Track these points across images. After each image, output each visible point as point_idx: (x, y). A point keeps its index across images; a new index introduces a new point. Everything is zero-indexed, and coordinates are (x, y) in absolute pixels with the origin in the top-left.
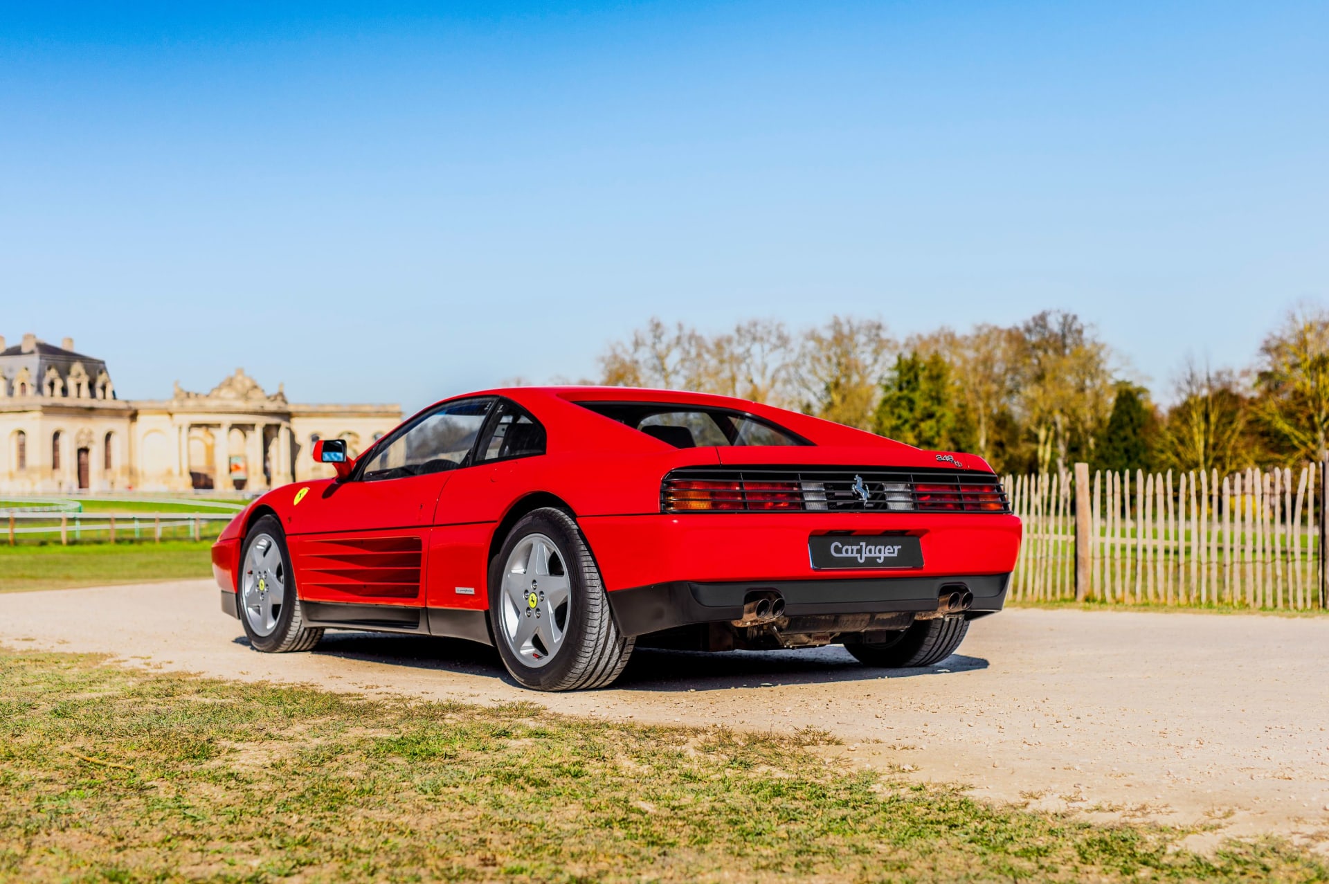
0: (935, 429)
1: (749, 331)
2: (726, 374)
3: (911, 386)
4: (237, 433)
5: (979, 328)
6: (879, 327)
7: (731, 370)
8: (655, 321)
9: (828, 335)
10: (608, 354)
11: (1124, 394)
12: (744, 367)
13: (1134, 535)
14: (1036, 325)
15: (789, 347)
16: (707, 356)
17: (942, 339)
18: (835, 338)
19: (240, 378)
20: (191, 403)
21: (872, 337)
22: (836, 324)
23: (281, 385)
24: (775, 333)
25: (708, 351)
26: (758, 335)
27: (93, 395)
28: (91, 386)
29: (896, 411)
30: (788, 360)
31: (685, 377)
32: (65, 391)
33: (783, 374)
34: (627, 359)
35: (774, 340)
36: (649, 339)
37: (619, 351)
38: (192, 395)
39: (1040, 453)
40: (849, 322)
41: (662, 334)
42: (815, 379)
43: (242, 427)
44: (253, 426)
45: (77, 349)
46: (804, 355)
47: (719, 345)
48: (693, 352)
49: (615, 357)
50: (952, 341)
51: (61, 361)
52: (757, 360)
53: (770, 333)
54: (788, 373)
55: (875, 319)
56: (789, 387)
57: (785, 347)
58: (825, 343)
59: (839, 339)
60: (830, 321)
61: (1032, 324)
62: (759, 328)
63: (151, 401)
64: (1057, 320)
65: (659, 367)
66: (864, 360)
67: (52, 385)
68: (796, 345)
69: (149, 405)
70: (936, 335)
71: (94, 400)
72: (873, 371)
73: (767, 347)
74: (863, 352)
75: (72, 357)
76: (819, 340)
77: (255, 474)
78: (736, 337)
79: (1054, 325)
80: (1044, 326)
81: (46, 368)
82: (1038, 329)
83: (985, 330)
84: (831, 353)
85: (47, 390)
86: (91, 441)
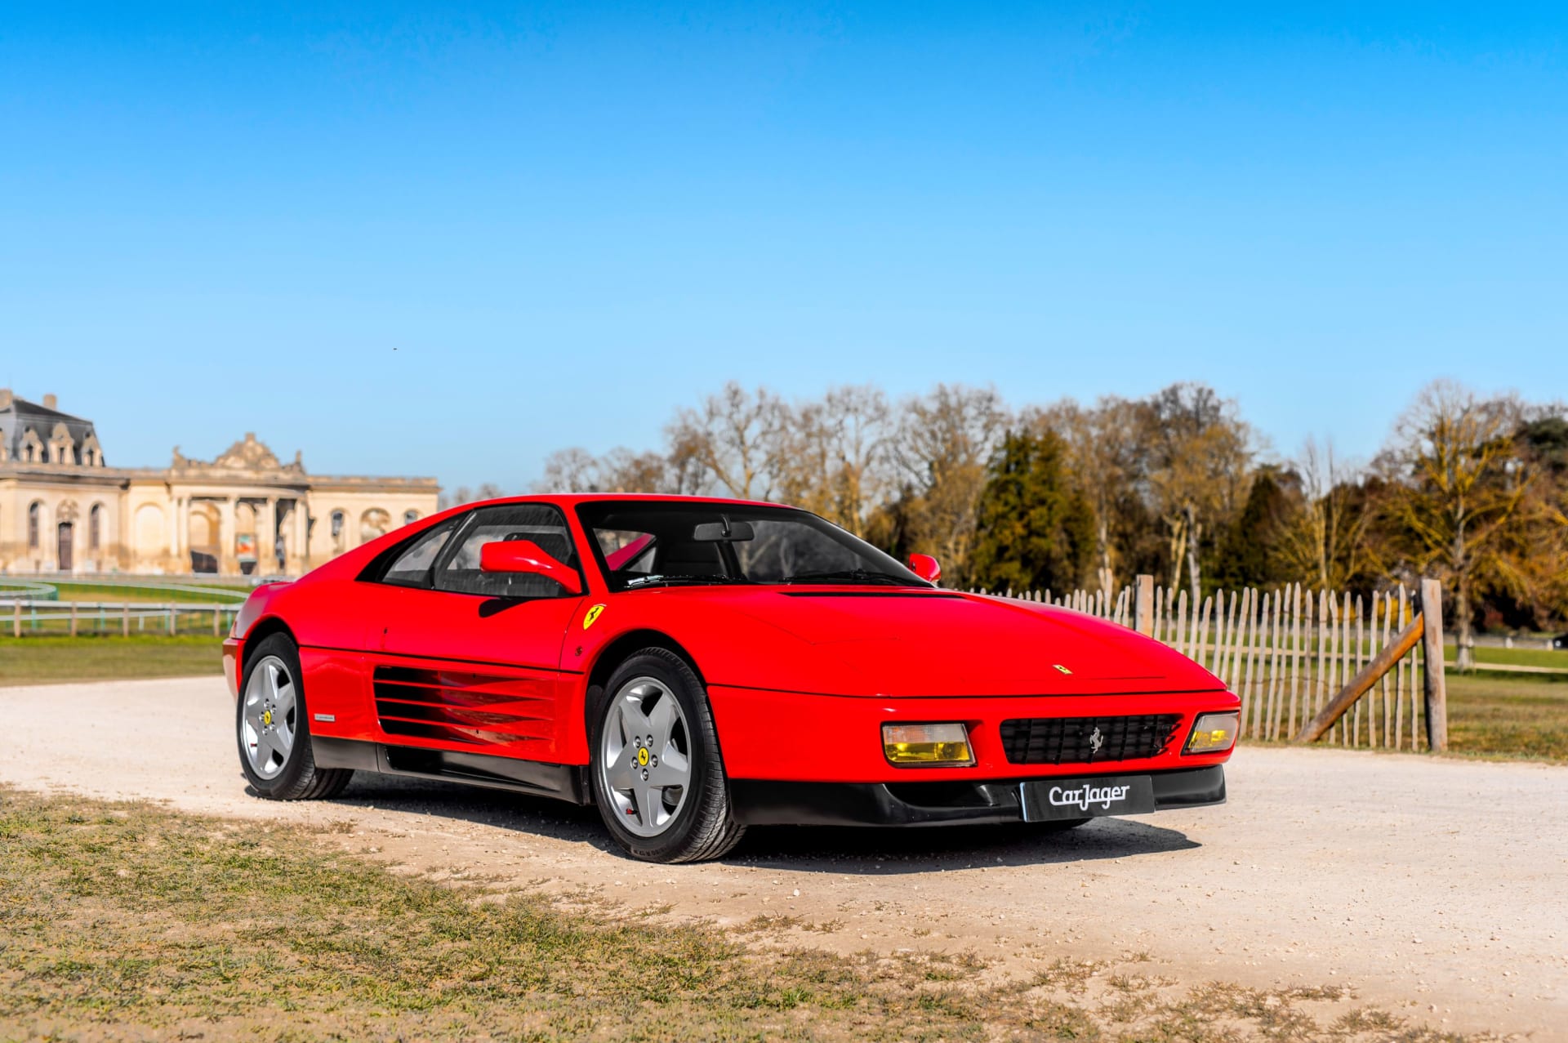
0: (1046, 518)
1: (841, 401)
2: (814, 450)
3: (1020, 468)
4: (245, 509)
5: (1106, 402)
6: (990, 399)
7: (820, 444)
8: (733, 388)
9: (933, 407)
10: (679, 424)
11: (1261, 480)
12: (835, 442)
13: (1270, 644)
14: (1167, 400)
15: (887, 419)
16: (792, 429)
17: (1063, 414)
18: (941, 411)
19: (251, 444)
20: (192, 473)
21: (983, 409)
22: (943, 394)
23: (299, 454)
24: (871, 403)
25: (794, 423)
26: (852, 406)
27: (78, 462)
28: (77, 450)
29: (1003, 496)
30: (886, 435)
31: (767, 453)
32: (45, 455)
33: (880, 451)
34: (701, 431)
35: (870, 411)
36: (726, 409)
37: (691, 421)
38: (194, 464)
39: (1174, 547)
40: (956, 393)
41: (741, 402)
42: (917, 457)
43: (252, 502)
44: (264, 500)
45: (61, 408)
46: (904, 430)
47: (807, 417)
48: (776, 425)
49: (686, 428)
50: (1074, 417)
51: (40, 421)
52: (851, 434)
53: (865, 403)
54: (887, 451)
55: (986, 389)
56: (887, 466)
57: (883, 420)
58: (929, 416)
59: (945, 411)
60: (935, 391)
61: (1161, 399)
62: (853, 397)
63: (146, 470)
64: (1190, 395)
65: (738, 441)
66: (974, 436)
67: (30, 448)
68: (895, 417)
69: (143, 474)
70: (1056, 409)
71: (79, 467)
72: (982, 450)
73: (862, 419)
74: (972, 427)
75: (53, 416)
76: (923, 413)
77: (266, 556)
78: (826, 406)
79: (1187, 400)
80: (1175, 401)
81: (24, 429)
82: (1169, 405)
83: (1112, 405)
84: (936, 428)
85: (24, 455)
86: (76, 515)
